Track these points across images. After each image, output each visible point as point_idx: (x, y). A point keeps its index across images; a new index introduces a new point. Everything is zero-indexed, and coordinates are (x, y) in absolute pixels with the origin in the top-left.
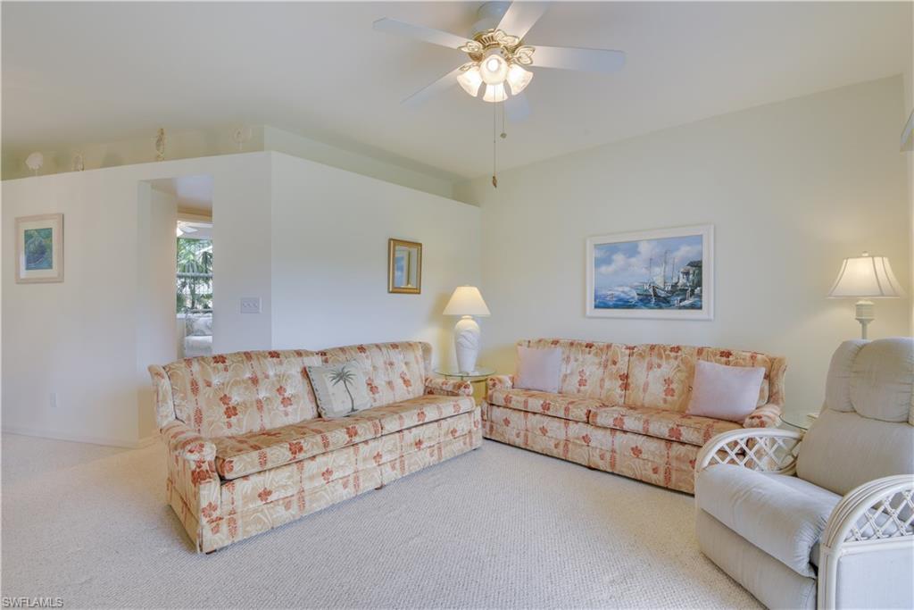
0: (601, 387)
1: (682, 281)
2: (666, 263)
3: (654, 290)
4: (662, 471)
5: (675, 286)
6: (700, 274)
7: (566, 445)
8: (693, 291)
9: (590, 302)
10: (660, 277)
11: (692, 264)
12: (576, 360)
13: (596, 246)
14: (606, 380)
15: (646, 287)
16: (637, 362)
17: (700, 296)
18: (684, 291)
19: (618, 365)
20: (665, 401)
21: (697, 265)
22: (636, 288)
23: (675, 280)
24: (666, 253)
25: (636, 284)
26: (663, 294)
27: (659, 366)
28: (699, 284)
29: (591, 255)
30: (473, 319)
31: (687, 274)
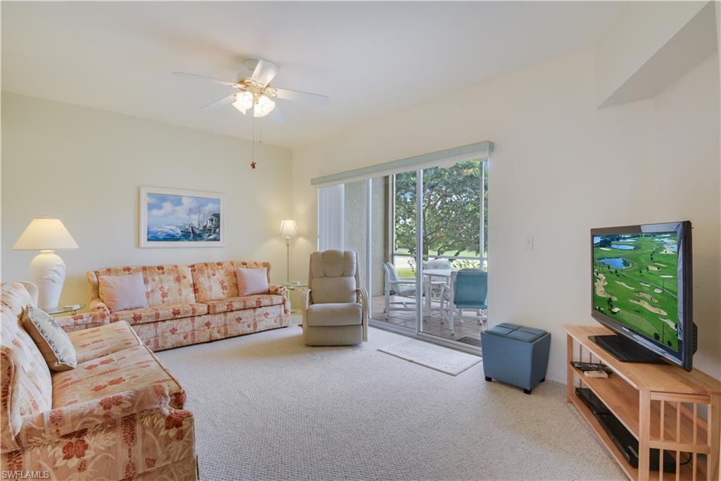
0: (180, 295)
1: (209, 224)
2: (200, 212)
3: (192, 230)
4: (252, 325)
5: (205, 227)
6: (219, 221)
7: (193, 334)
8: (215, 230)
9: (144, 236)
10: (196, 221)
11: (214, 215)
12: (154, 280)
13: (149, 195)
14: (183, 289)
15: (187, 227)
16: (200, 275)
17: (219, 234)
18: (210, 230)
19: (187, 279)
20: (223, 293)
21: (217, 216)
22: (180, 227)
23: (205, 224)
24: (200, 206)
25: (181, 224)
26: (198, 232)
27: (214, 275)
28: (218, 227)
29: (145, 200)
30: (55, 253)
31: (212, 220)
